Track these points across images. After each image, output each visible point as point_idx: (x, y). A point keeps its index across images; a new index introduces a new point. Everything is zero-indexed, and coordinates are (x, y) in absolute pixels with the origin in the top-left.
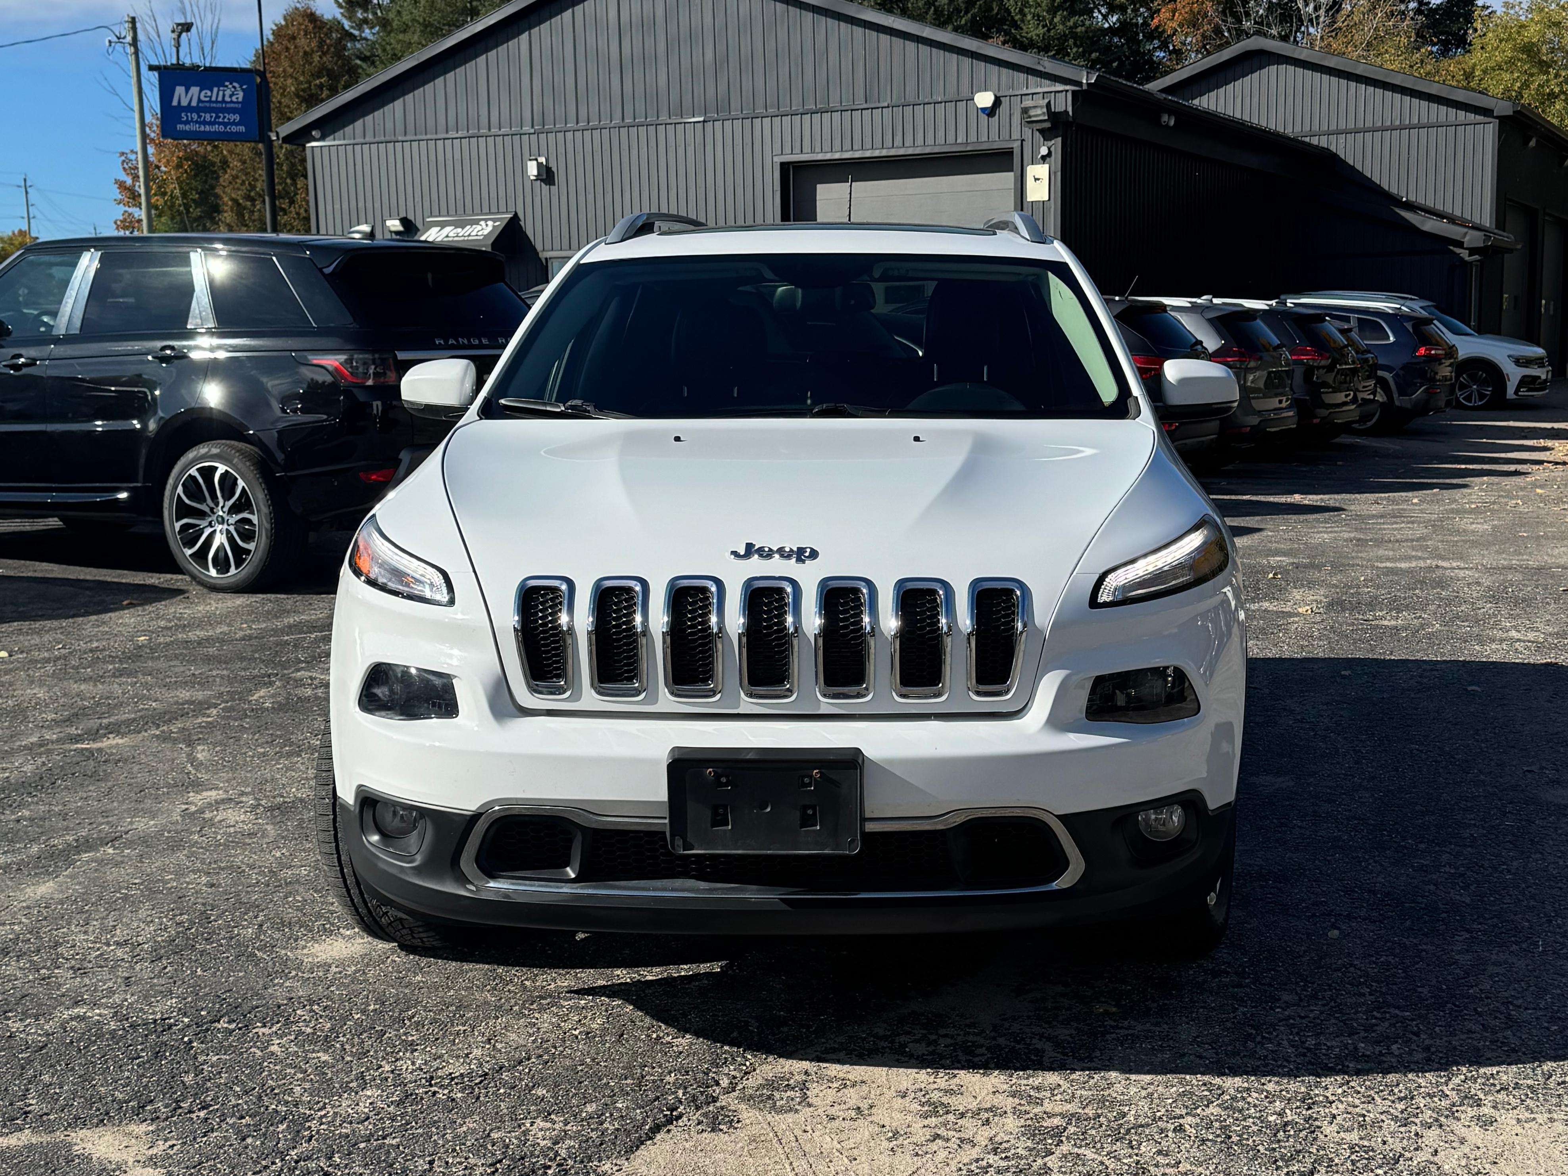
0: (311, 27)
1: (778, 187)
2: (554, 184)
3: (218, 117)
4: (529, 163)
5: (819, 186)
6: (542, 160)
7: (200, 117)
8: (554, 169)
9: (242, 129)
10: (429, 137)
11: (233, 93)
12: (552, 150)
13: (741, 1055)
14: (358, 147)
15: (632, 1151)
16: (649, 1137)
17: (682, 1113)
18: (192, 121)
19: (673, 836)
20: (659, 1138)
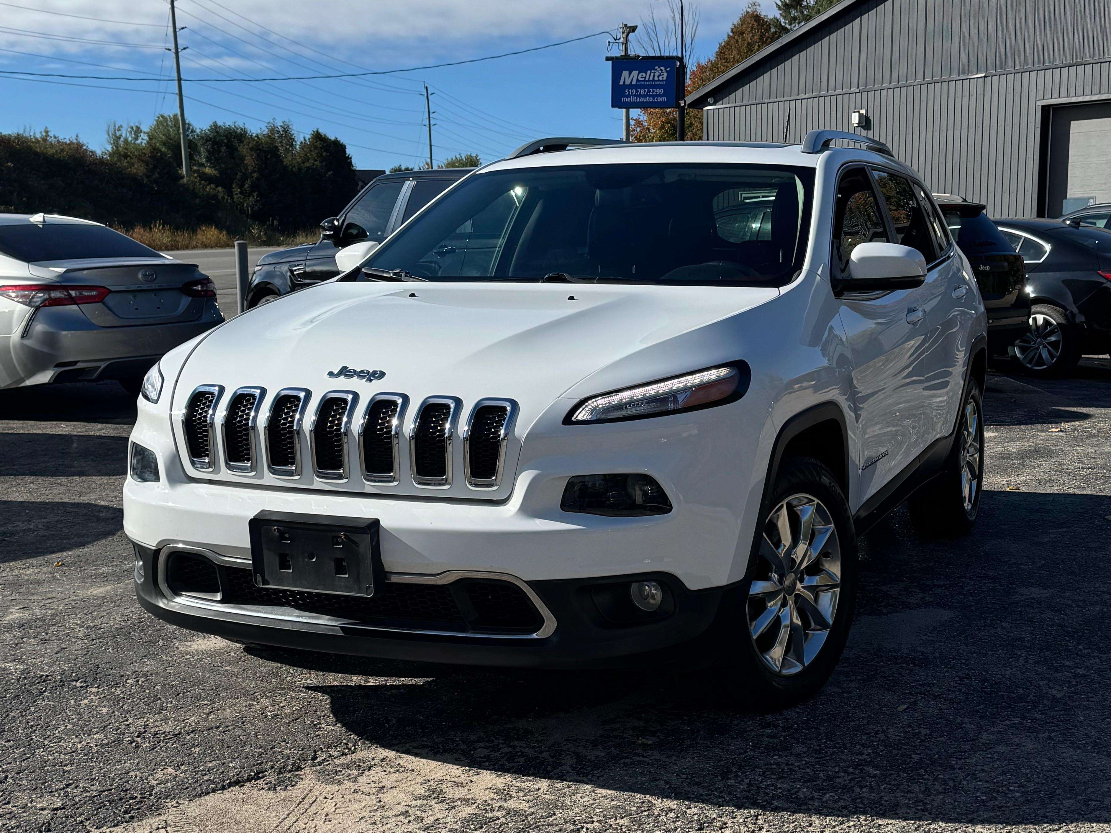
0: (756, 24)
1: (1039, 125)
2: (870, 130)
3: (649, 91)
4: (853, 114)
5: (1072, 122)
6: (863, 112)
7: (637, 92)
8: (871, 118)
9: (665, 99)
10: (785, 99)
11: (660, 74)
12: (871, 104)
13: (356, 742)
14: (737, 109)
15: (200, 796)
16: (223, 788)
17: (265, 776)
18: (632, 95)
19: (256, 573)
20: (230, 790)
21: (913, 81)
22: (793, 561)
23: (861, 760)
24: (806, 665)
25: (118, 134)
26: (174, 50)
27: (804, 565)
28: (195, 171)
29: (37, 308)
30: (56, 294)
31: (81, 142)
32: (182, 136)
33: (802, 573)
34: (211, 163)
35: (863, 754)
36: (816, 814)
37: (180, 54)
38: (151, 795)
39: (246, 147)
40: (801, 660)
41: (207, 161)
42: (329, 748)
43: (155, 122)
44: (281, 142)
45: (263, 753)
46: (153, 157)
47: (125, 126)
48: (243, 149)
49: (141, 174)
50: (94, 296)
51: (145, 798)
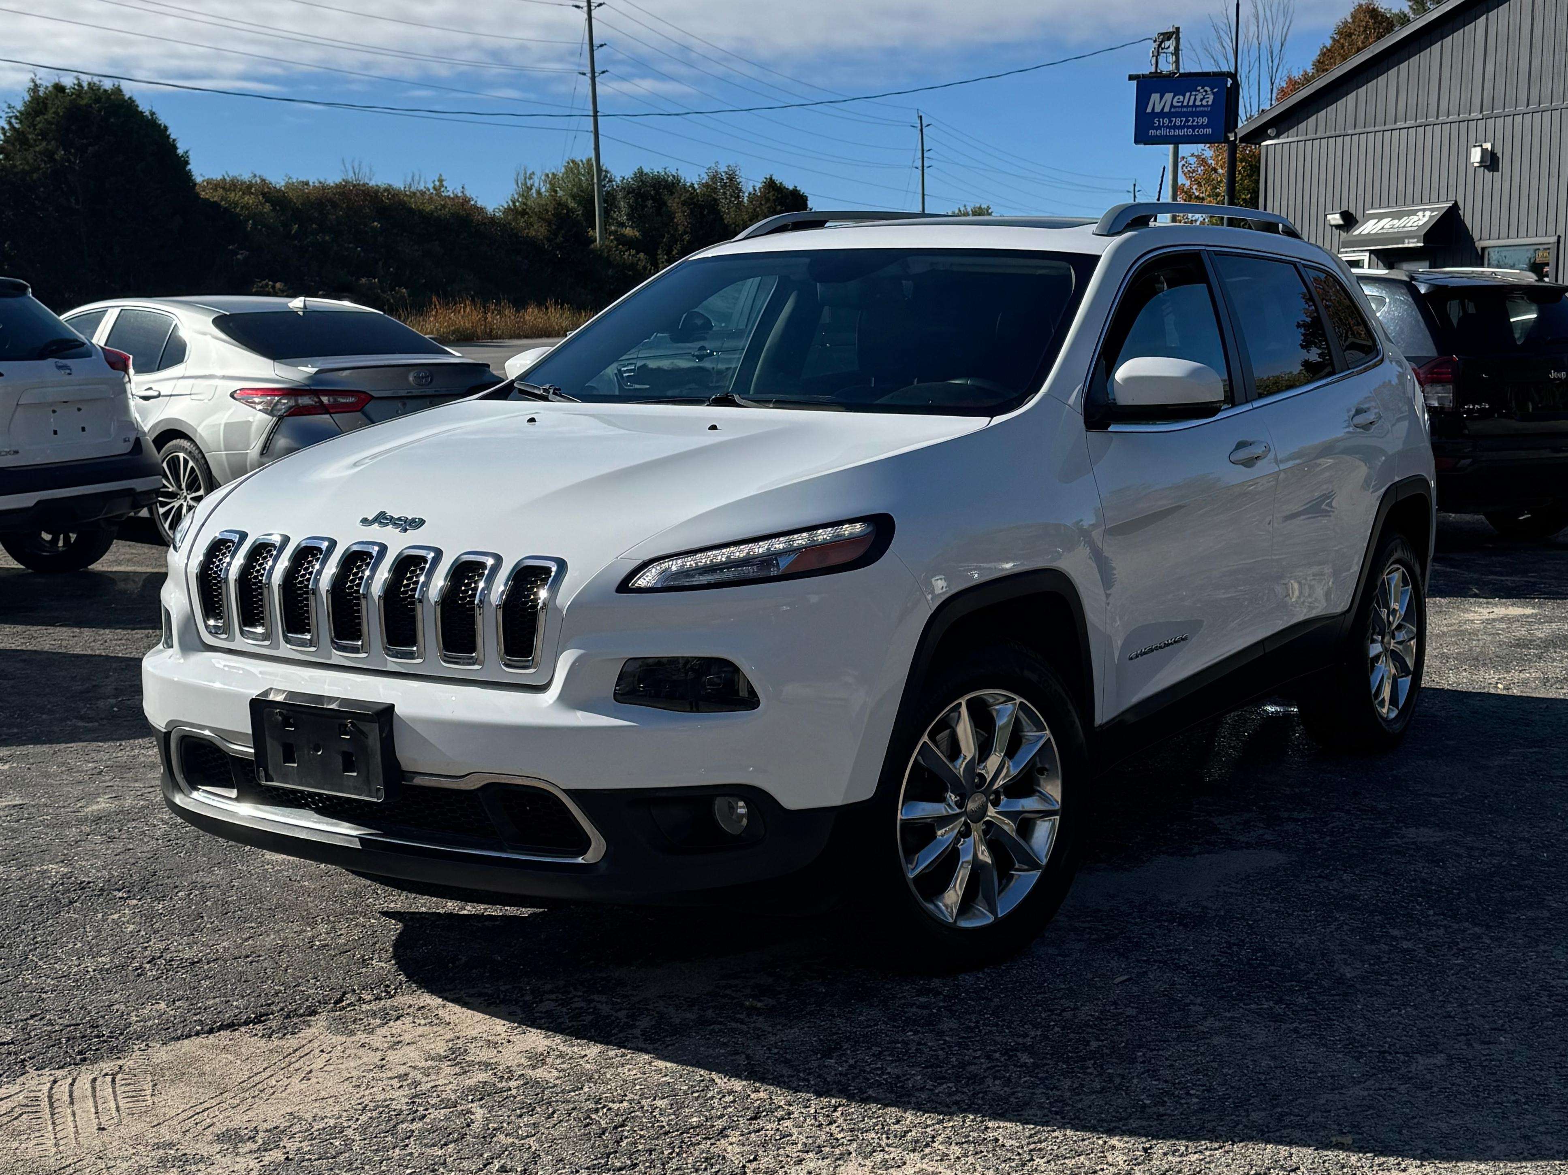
0: (1371, 22)
2: (1498, 171)
3: (1187, 121)
4: (1473, 150)
6: (1488, 146)
7: (1171, 122)
8: (1500, 155)
9: (1209, 131)
10: (1377, 128)
11: (1204, 97)
12: (1499, 135)
13: (400, 984)
14: (1309, 143)
15: (178, 1039)
16: (211, 1031)
17: (269, 1019)
18: (1163, 126)
19: (258, 767)
20: (217, 1034)
21: (1561, 102)
22: (982, 777)
23: (1019, 1044)
24: (1000, 916)
25: (529, 183)
26: (589, 75)
27: (1000, 783)
28: (611, 233)
29: (281, 418)
30: (305, 401)
31: (468, 195)
32: (596, 186)
33: (997, 793)
34: (633, 222)
35: (1028, 1036)
36: (913, 1109)
37: (597, 79)
38: (121, 1034)
39: (676, 200)
40: (993, 911)
41: (627, 220)
42: (364, 989)
43: (563, 170)
44: (724, 193)
45: (280, 991)
46: (557, 215)
47: (538, 173)
48: (673, 203)
49: (541, 237)
50: (352, 403)
51: (112, 1037)
